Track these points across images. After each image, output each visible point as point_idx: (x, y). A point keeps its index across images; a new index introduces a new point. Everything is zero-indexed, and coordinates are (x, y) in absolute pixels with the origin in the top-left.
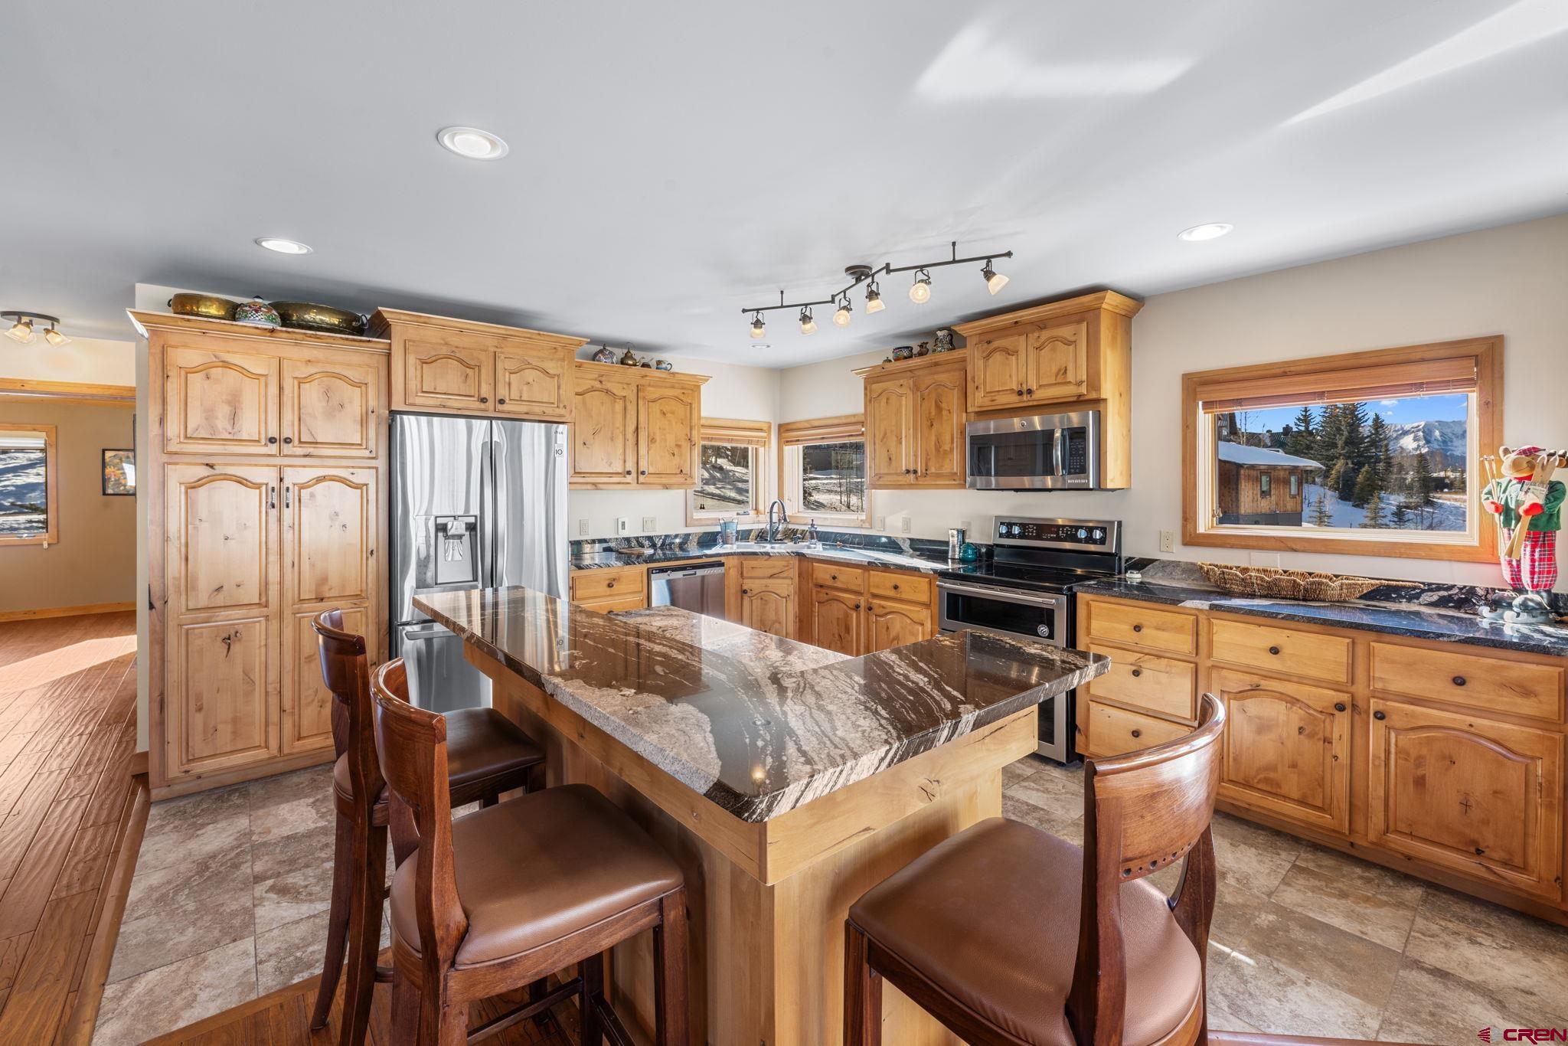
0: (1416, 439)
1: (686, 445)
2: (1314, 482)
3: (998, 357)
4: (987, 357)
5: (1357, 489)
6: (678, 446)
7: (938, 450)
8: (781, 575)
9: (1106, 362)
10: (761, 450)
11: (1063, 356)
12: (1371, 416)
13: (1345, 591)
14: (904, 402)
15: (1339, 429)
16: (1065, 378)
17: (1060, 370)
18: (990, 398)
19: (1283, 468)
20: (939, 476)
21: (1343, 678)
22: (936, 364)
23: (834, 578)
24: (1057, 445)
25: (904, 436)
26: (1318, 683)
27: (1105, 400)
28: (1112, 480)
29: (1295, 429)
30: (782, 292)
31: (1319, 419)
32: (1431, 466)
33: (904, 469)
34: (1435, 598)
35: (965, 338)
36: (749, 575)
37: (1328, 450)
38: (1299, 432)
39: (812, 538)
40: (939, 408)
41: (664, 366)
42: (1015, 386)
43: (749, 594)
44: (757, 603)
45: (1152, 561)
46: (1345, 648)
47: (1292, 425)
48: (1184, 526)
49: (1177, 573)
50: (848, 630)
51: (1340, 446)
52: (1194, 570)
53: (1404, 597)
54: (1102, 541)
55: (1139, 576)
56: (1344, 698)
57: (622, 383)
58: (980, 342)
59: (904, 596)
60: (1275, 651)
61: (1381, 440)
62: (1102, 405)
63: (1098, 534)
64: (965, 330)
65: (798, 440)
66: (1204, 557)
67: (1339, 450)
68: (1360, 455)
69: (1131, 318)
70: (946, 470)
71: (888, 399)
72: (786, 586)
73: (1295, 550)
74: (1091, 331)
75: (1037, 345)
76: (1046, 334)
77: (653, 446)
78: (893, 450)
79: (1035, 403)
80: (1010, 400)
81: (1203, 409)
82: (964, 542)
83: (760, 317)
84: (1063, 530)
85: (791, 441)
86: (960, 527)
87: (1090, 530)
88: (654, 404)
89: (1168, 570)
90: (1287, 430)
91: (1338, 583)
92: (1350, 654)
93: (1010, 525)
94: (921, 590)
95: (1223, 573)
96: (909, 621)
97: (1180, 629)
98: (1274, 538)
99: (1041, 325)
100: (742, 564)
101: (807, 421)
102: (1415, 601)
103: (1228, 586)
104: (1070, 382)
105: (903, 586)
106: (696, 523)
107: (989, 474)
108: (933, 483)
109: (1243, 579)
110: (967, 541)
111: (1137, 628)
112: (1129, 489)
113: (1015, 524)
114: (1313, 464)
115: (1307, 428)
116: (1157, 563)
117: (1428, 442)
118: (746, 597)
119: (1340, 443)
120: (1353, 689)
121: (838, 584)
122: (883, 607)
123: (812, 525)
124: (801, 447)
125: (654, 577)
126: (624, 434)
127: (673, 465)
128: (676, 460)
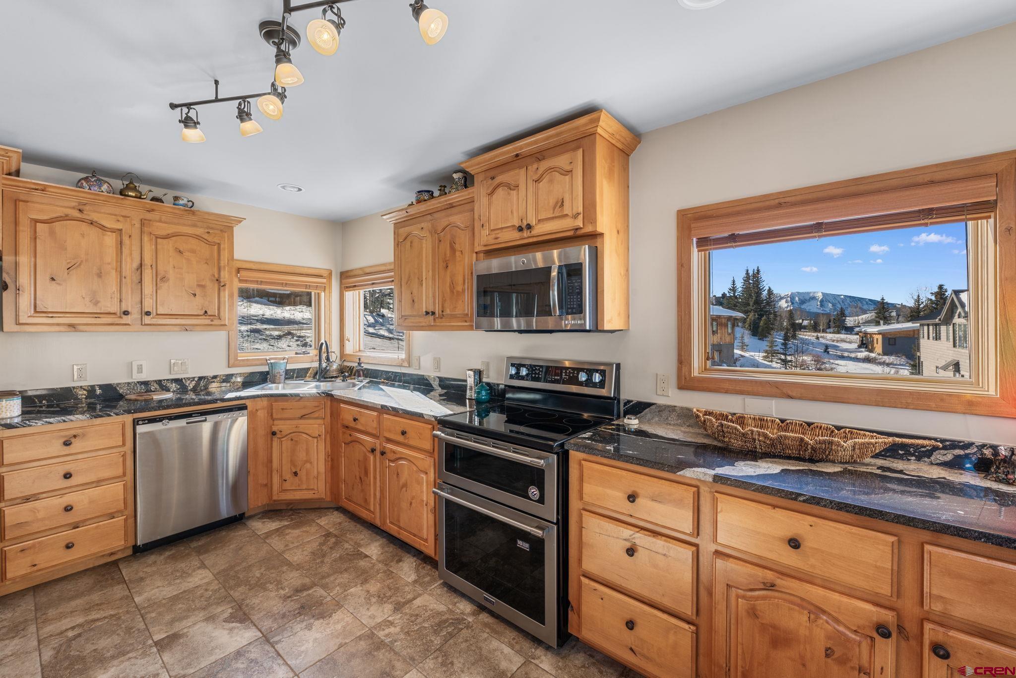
0: (787, 302)
1: (212, 288)
2: (738, 326)
3: (501, 192)
4: (491, 194)
5: (760, 330)
6: (200, 286)
7: (452, 291)
8: (312, 415)
9: (602, 195)
10: (323, 294)
11: (559, 187)
12: (767, 288)
13: (857, 451)
14: (424, 245)
15: (750, 295)
16: (562, 210)
17: (557, 203)
18: (493, 236)
19: (724, 317)
20: (453, 317)
21: (885, 589)
22: (451, 206)
23: (355, 420)
24: (553, 285)
25: (424, 278)
26: (850, 592)
27: (602, 234)
28: (610, 321)
29: (728, 295)
30: (216, 82)
31: (740, 289)
32: (796, 317)
33: (424, 310)
34: (949, 457)
35: (473, 176)
36: (279, 416)
37: (745, 307)
38: (730, 297)
39: (359, 376)
40: (453, 250)
41: (181, 202)
42: (517, 223)
43: (278, 435)
44: (286, 444)
45: (648, 405)
46: (888, 549)
47: (727, 293)
48: (679, 370)
49: (673, 419)
50: (366, 473)
51: (751, 304)
52: (687, 416)
53: (913, 455)
54: (602, 384)
55: (636, 421)
56: (888, 617)
57: (115, 215)
58: (485, 179)
59: (412, 442)
60: (794, 543)
61: (772, 302)
62: (599, 240)
63: (597, 378)
64: (472, 166)
65: (355, 286)
66: (699, 402)
67: (751, 307)
68: (761, 310)
69: (628, 156)
70: (458, 312)
71: (411, 242)
72: (316, 427)
73: (791, 397)
74: (587, 159)
75: (536, 177)
76: (544, 165)
77: (164, 286)
78: (415, 292)
79: (535, 240)
80: (511, 237)
81: (698, 246)
82: (480, 381)
83: (192, 114)
84: (566, 372)
85: (350, 287)
86: (478, 366)
87: (590, 372)
88: (165, 241)
89: (665, 414)
90: (724, 295)
91: (850, 442)
92: (896, 559)
93: (518, 367)
94: (423, 437)
95: (722, 425)
96: (415, 468)
97: (679, 503)
98: (768, 382)
99: (539, 156)
100: (272, 405)
101: (361, 269)
102: (926, 459)
103: (726, 439)
104: (567, 215)
105: (411, 433)
106: (241, 363)
107: (492, 315)
108: (448, 324)
109: (743, 434)
110: (484, 380)
111: (632, 498)
112: (629, 329)
113: (524, 366)
114: (740, 315)
115: (734, 294)
116: (653, 407)
117: (793, 303)
118: (275, 439)
119: (751, 303)
120: (899, 604)
121: (359, 427)
122: (394, 452)
123: (359, 364)
124: (362, 292)
125: (141, 429)
126: (120, 271)
127: (193, 306)
128: (198, 300)
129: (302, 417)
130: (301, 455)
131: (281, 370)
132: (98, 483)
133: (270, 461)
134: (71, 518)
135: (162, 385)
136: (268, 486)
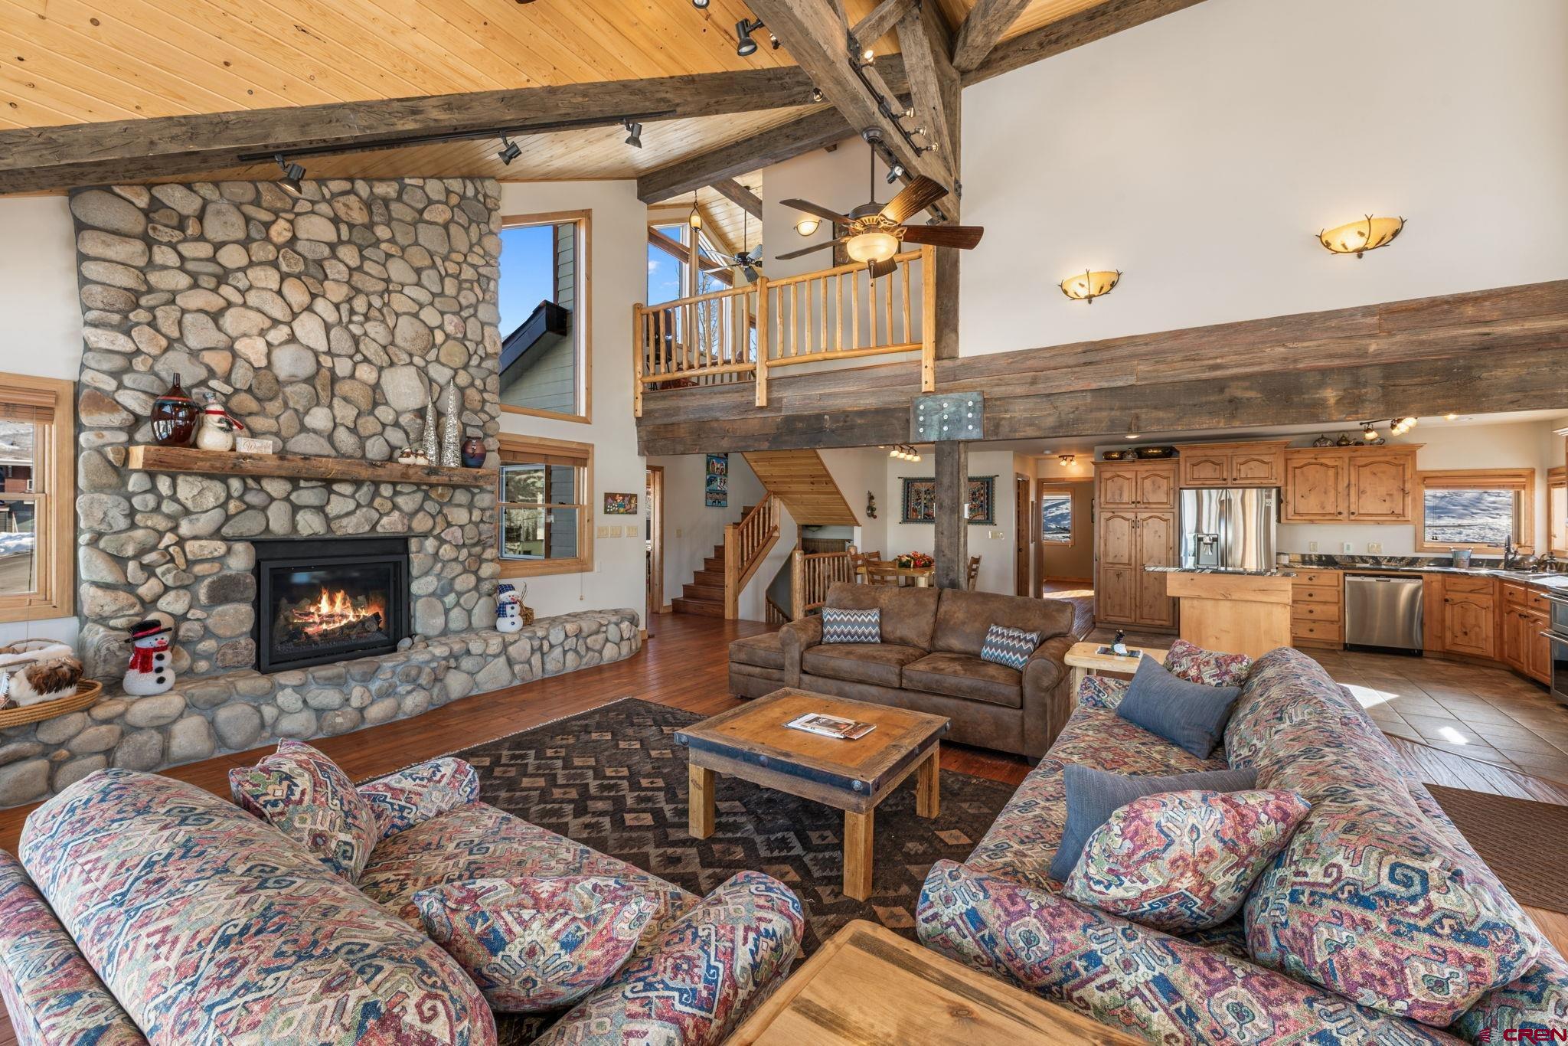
1: (1397, 494)
6: (1389, 494)
8: (1483, 590)
10: (1523, 492)
23: (1511, 594)
43: (1450, 602)
44: (1457, 610)
57: (1335, 458)
72: (1486, 600)
77: (1364, 497)
85: (1559, 484)
88: (1365, 468)
100: (1445, 579)
106: (1427, 550)
118: (1447, 605)
121: (1514, 599)
122: (1533, 616)
125: (1348, 578)
126: (1336, 490)
127: (1384, 508)
128: (1388, 504)
129: (1471, 591)
130: (1471, 621)
131: (1465, 557)
132: (1325, 603)
133: (1443, 620)
134: (1310, 616)
135: (1363, 559)
136: (1442, 638)
